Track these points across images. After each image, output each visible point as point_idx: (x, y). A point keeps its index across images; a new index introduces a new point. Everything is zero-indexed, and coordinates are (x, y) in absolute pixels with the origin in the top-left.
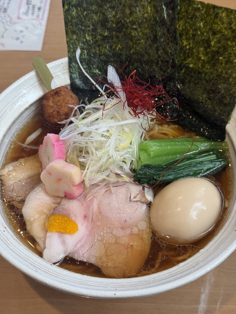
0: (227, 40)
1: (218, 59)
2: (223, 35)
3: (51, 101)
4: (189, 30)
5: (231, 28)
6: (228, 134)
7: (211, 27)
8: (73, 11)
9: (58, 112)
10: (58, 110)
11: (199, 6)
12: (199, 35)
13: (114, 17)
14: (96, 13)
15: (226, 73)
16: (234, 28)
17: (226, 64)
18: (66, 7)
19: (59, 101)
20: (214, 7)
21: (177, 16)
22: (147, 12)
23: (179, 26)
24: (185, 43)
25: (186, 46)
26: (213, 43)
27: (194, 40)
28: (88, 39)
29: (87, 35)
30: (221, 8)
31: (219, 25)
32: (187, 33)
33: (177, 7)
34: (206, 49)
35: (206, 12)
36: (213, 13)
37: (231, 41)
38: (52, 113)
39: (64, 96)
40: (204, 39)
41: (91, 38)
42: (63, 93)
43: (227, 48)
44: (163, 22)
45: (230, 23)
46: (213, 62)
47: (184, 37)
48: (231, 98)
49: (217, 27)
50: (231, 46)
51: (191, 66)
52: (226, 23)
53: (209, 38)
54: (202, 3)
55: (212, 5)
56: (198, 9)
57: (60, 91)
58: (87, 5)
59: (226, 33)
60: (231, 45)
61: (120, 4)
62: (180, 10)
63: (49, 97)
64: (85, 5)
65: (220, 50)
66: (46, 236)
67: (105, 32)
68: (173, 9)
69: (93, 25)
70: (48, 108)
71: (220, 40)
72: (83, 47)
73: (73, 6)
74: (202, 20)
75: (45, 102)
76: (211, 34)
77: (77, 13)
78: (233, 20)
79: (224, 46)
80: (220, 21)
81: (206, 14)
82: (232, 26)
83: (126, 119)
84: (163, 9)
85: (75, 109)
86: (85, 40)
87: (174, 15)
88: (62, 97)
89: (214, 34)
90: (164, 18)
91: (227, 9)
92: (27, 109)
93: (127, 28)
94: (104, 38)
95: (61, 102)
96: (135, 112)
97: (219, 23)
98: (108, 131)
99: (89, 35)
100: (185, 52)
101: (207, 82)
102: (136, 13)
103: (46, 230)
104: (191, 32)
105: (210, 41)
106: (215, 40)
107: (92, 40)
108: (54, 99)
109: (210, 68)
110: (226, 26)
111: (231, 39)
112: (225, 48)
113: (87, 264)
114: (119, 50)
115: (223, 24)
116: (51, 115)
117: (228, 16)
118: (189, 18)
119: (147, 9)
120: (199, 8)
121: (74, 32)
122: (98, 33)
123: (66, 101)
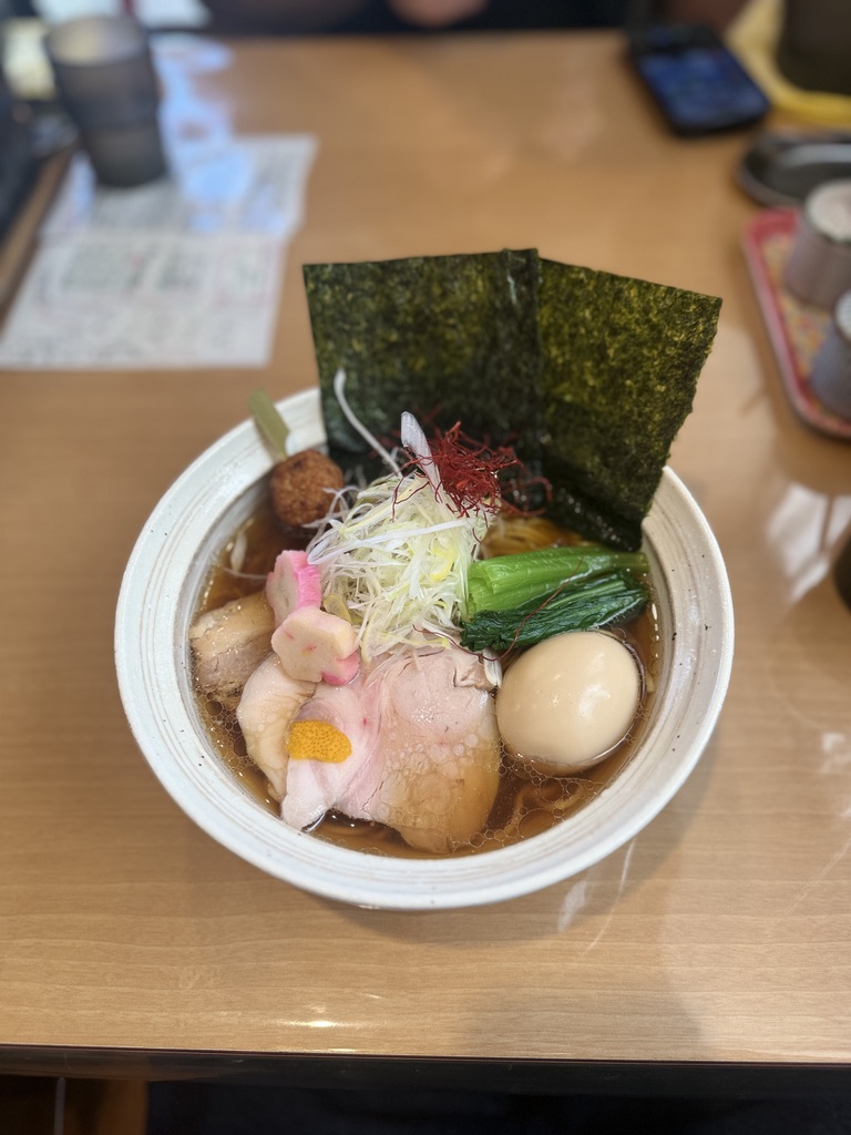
0: (641, 345)
1: (623, 384)
2: (633, 336)
4: (561, 327)
5: (648, 321)
6: (648, 538)
7: (608, 318)
8: (325, 293)
9: (303, 504)
10: (302, 499)
11: (582, 275)
12: (582, 336)
13: (410, 301)
14: (372, 296)
15: (640, 415)
16: (654, 320)
17: (640, 394)
18: (312, 286)
19: (303, 481)
20: (613, 278)
21: (536, 298)
22: (477, 292)
23: (542, 317)
24: (554, 351)
25: (557, 357)
26: (611, 352)
27: (572, 345)
28: (358, 349)
29: (355, 342)
30: (627, 279)
31: (624, 314)
32: (558, 332)
33: (537, 279)
34: (597, 363)
35: (596, 287)
36: (610, 290)
37: (648, 348)
38: (291, 506)
39: (314, 469)
40: (593, 345)
41: (363, 346)
42: (311, 463)
43: (640, 362)
44: (508, 310)
45: (646, 311)
46: (611, 390)
47: (552, 340)
48: (652, 464)
49: (620, 319)
50: (649, 358)
51: (568, 398)
52: (639, 312)
53: (604, 341)
54: (587, 270)
55: (607, 274)
56: (580, 283)
57: (305, 459)
58: (353, 278)
59: (638, 331)
60: (649, 355)
61: (421, 275)
62: (544, 284)
63: (284, 472)
64: (349, 280)
65: (627, 367)
66: (286, 766)
67: (392, 334)
68: (529, 283)
69: (368, 320)
70: (283, 495)
71: (625, 345)
72: (351, 366)
73: (324, 283)
74: (588, 305)
75: (275, 483)
76: (607, 333)
77: (333, 296)
78: (652, 304)
79: (635, 359)
80: (625, 307)
81: (596, 292)
82: (651, 315)
83: (441, 521)
84: (508, 284)
85: (336, 498)
86: (351, 352)
87: (532, 296)
88: (309, 473)
89: (614, 332)
90: (510, 302)
91: (639, 283)
92: (239, 498)
93: (436, 324)
94: (391, 347)
95: (308, 483)
96: (458, 504)
97: (624, 310)
98: (405, 546)
99: (359, 341)
100: (554, 372)
101: (602, 431)
102: (454, 293)
103: (287, 753)
104: (566, 329)
105: (606, 348)
106: (616, 346)
107: (367, 350)
108: (293, 476)
109: (607, 404)
110: (637, 316)
111: (650, 344)
112: (638, 364)
113: (372, 825)
115: (631, 312)
116: (289, 509)
117: (640, 295)
118: (560, 301)
119: (475, 283)
120: (582, 281)
121: (328, 336)
122: (377, 336)
123: (319, 481)
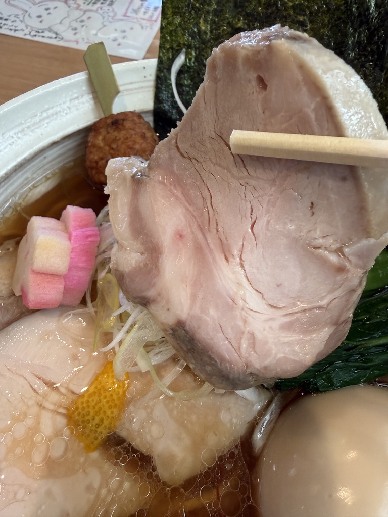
3: (100, 138)
19: (115, 140)
28: (203, 28)
29: (201, 21)
38: (97, 162)
39: (130, 131)
41: (209, 27)
42: (128, 124)
44: (364, 17)
57: (123, 120)
63: (101, 128)
67: (239, 20)
69: (218, 2)
70: (93, 150)
72: (191, 42)
86: (195, 30)
88: (123, 132)
92: (54, 144)
95: (120, 143)
99: (206, 21)
107: (211, 32)
108: (108, 133)
116: (95, 165)
122: (224, 19)
123: (130, 144)
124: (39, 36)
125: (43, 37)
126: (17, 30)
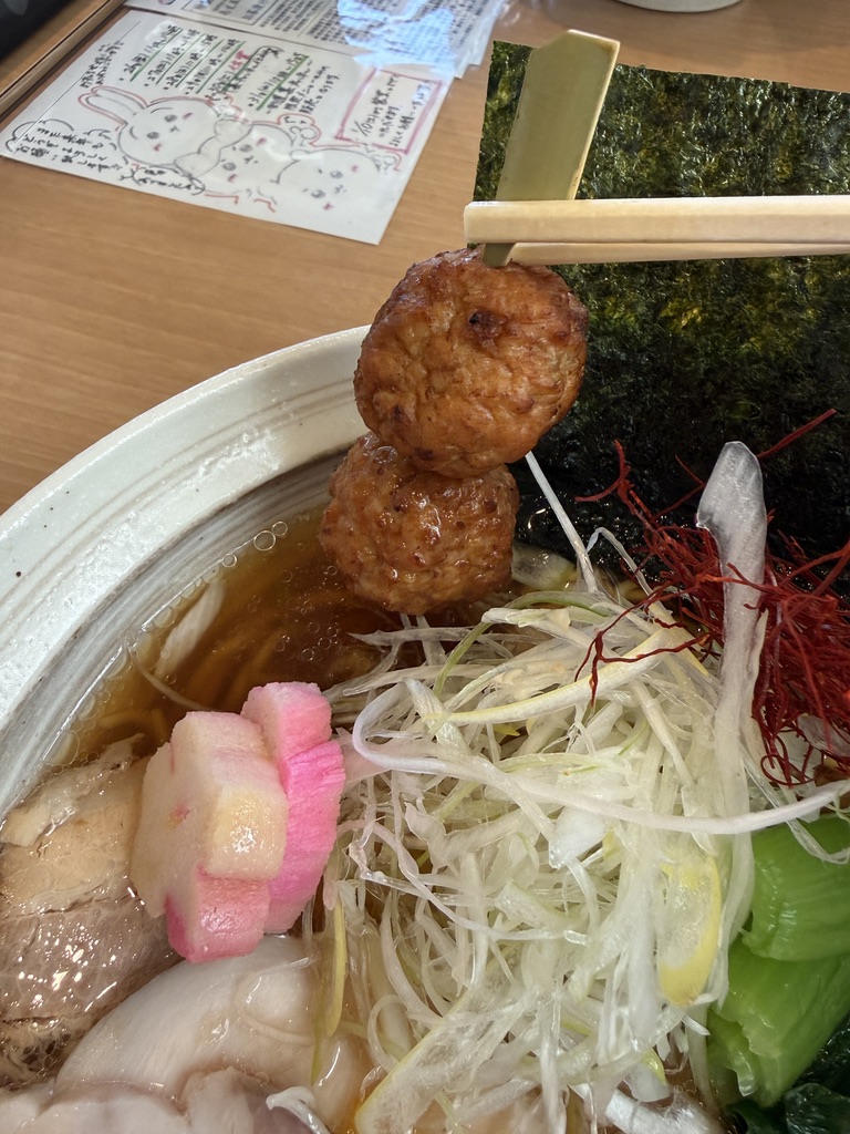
92: (223, 510)
114: (691, 329)
124: (153, 182)
125: (161, 183)
126: (106, 167)
